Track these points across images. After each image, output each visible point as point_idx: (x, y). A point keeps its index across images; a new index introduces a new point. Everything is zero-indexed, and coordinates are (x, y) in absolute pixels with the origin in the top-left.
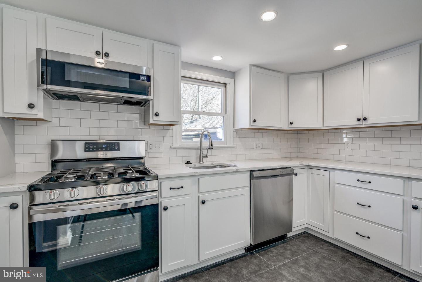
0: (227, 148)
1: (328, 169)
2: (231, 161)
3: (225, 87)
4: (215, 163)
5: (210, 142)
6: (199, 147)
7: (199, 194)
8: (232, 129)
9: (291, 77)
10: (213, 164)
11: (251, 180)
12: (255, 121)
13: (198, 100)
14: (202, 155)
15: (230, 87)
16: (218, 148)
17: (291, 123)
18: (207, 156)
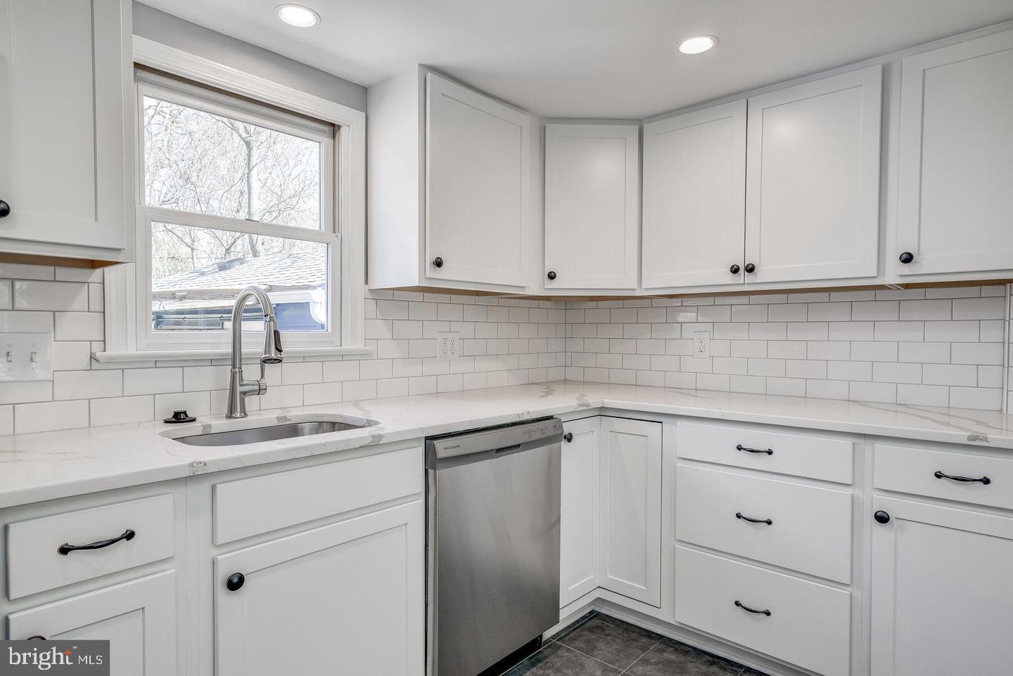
0: (342, 356)
1: (656, 418)
2: (356, 403)
3: (334, 138)
4: (296, 414)
5: (269, 336)
6: (227, 354)
7: (215, 552)
8: (361, 289)
9: (549, 127)
10: (285, 418)
11: (426, 471)
12: (439, 263)
13: (249, 193)
14: (241, 385)
15: (350, 138)
16: (305, 357)
17: (552, 276)
18: (261, 390)
